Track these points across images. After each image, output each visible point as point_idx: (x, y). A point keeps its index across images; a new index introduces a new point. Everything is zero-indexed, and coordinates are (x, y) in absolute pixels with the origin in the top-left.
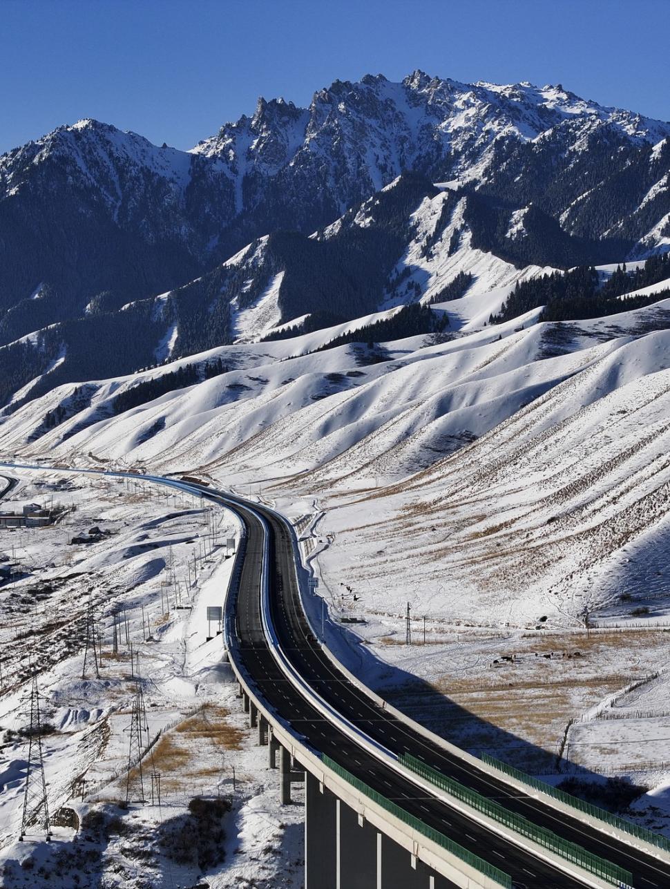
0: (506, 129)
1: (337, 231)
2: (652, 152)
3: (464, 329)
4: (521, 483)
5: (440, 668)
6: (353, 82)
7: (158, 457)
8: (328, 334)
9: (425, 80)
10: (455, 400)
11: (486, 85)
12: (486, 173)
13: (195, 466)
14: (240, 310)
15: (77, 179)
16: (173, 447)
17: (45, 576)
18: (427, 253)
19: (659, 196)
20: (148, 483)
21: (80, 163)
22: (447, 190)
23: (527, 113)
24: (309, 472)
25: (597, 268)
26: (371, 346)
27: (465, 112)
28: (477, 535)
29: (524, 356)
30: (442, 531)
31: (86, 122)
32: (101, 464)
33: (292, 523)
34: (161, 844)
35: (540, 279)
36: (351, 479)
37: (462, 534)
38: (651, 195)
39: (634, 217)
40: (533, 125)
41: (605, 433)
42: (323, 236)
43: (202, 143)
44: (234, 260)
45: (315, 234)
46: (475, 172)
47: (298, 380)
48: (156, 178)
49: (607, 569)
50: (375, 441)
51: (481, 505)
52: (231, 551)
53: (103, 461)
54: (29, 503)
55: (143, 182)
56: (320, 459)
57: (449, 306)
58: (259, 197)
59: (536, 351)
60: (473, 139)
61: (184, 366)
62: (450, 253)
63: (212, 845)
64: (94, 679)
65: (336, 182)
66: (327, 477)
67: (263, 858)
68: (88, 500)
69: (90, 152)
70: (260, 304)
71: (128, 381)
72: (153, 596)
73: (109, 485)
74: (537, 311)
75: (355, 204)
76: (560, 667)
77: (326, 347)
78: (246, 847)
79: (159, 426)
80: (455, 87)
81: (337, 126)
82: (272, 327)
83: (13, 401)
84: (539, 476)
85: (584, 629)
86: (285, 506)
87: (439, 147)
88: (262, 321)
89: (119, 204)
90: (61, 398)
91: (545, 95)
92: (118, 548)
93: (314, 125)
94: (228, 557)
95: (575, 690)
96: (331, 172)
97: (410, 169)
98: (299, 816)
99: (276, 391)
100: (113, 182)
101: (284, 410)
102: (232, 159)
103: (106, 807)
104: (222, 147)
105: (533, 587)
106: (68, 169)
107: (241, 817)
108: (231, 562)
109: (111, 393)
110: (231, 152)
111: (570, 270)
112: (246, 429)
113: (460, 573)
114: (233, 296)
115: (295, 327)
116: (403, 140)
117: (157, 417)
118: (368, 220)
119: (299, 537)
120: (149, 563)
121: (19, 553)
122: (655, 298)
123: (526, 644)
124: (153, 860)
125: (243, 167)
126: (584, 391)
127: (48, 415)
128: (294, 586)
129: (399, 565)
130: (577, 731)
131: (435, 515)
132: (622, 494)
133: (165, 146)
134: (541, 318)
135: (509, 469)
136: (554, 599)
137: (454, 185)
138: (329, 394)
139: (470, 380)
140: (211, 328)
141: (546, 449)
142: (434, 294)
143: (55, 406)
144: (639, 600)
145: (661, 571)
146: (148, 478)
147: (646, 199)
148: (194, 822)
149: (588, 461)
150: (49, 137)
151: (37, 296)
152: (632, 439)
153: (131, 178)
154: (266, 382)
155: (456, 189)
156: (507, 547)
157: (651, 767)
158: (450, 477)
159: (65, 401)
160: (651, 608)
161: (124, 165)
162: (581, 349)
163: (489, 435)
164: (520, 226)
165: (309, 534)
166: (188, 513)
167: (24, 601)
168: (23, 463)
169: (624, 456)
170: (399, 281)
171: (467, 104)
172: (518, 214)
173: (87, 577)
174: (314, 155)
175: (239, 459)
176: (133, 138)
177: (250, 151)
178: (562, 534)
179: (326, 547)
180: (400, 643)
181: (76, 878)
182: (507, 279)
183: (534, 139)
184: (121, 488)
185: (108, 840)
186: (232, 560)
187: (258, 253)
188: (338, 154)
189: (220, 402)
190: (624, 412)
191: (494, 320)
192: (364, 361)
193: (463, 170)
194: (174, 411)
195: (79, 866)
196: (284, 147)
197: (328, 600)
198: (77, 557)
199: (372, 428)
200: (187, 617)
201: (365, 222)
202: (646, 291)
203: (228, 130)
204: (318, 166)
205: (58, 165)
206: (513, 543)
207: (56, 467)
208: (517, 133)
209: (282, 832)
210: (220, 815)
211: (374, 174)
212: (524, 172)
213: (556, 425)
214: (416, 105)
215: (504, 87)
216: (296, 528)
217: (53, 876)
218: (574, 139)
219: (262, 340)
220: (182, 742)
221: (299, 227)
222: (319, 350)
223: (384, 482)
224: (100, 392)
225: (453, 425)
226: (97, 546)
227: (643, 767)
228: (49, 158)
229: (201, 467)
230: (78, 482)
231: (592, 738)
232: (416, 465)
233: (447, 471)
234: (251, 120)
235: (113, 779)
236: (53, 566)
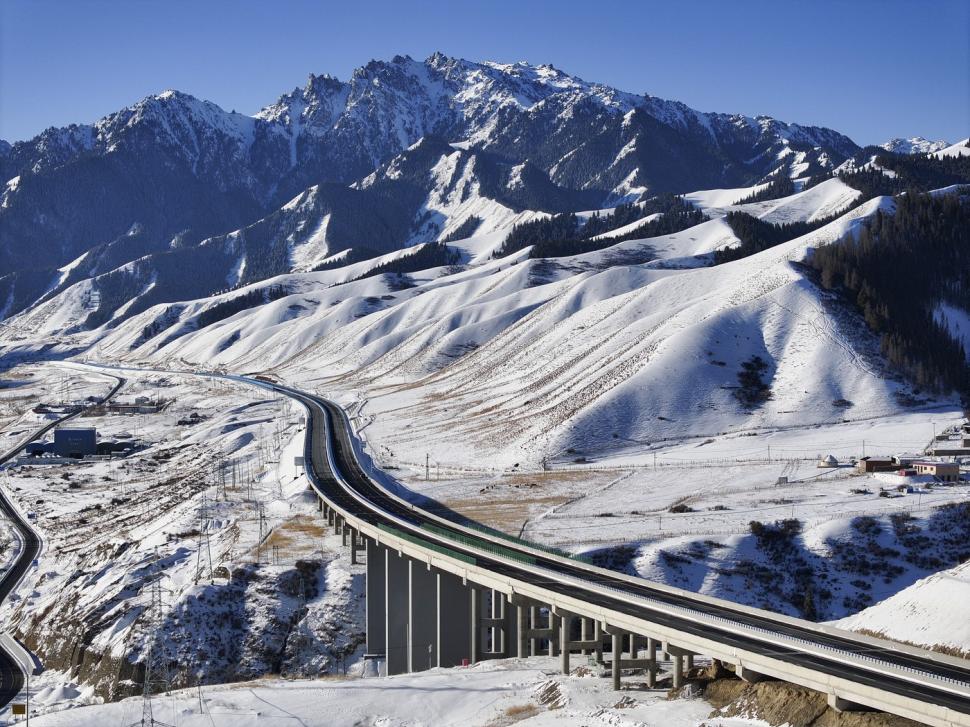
0: (508, 100)
1: (372, 182)
2: (623, 120)
3: (472, 262)
4: (508, 378)
5: (449, 494)
6: (385, 61)
7: (235, 361)
8: (365, 266)
9: (443, 60)
10: (464, 319)
11: (492, 64)
12: (492, 135)
13: (266, 369)
14: (295, 245)
15: (163, 138)
16: (247, 353)
17: (162, 447)
18: (444, 200)
19: (629, 155)
20: (231, 381)
21: (166, 125)
22: (460, 149)
23: (525, 87)
24: (352, 373)
25: (577, 214)
26: (400, 276)
27: (475, 87)
28: (476, 414)
29: (517, 285)
30: (452, 412)
31: (170, 93)
32: (191, 367)
33: (344, 408)
34: (280, 586)
35: (532, 223)
36: (385, 377)
37: (465, 413)
38: (622, 154)
39: (609, 172)
40: (529, 97)
41: (568, 343)
42: (361, 186)
43: (263, 110)
44: (290, 205)
45: (355, 184)
46: (483, 135)
47: (345, 302)
48: (227, 138)
49: (559, 433)
50: (404, 349)
51: (480, 394)
52: (302, 426)
53: (192, 364)
54: (139, 396)
55: (216, 141)
56: (362, 363)
57: (460, 244)
58: (310, 154)
59: (525, 281)
60: (481, 108)
61: (253, 291)
62: (462, 201)
63: (311, 587)
64: (223, 502)
65: (372, 142)
66: (368, 376)
67: (341, 593)
68: (185, 394)
69: (174, 117)
70: (311, 240)
71: (209, 302)
72: (249, 457)
73: (199, 383)
74: (528, 249)
75: (386, 160)
76: (525, 493)
77: (365, 276)
78: (330, 587)
79: (235, 337)
80: (466, 66)
81: (372, 96)
82: (321, 259)
83: (114, 318)
84: (521, 374)
85: (542, 471)
86: (337, 397)
87: (454, 114)
88: (312, 254)
89: (197, 159)
90: (155, 315)
91: (539, 72)
92: (217, 426)
93: (354, 97)
94: (300, 431)
95: (532, 505)
96: (368, 134)
97: (431, 132)
98: (363, 570)
99: (327, 311)
100: (192, 141)
101: (333, 326)
102: (288, 123)
103: (246, 566)
104: (279, 114)
105: (511, 445)
106: (156, 130)
107: (326, 572)
108: (303, 434)
109: (195, 311)
110: (287, 118)
111: (556, 216)
112: (304, 341)
113: (463, 438)
114: (289, 234)
115: (339, 259)
116: (425, 108)
117: (234, 330)
118: (397, 173)
119: (349, 417)
120: (242, 436)
121: (140, 432)
122: (619, 239)
123: (504, 480)
124: (275, 595)
125: (297, 129)
126: (556, 313)
127: (146, 329)
128: (349, 448)
129: (422, 434)
130: (531, 526)
131: (447, 401)
132: (574, 384)
133: (234, 112)
134: (531, 255)
135: (500, 368)
136: (524, 452)
137: (466, 145)
138: (368, 313)
139: (475, 303)
140: (272, 259)
141: (527, 354)
142: (449, 233)
143: (151, 321)
144: (580, 453)
145: (595, 434)
146: (229, 377)
147: (618, 158)
148: (299, 574)
149: (555, 362)
150: (140, 105)
151: (131, 233)
152: (586, 347)
153: (207, 138)
154: (318, 303)
155: (467, 148)
156: (496, 421)
157: (573, 543)
158: (459, 375)
159: (158, 318)
160: (587, 458)
161: (201, 128)
162: (559, 279)
163: (487, 344)
164: (518, 178)
165: (356, 415)
166: (265, 402)
167: (150, 464)
168: (127, 366)
169: (578, 359)
170: (421, 223)
171: (477, 80)
172: (517, 169)
173: (196, 447)
174: (354, 120)
175: (299, 363)
176: (208, 105)
177: (302, 117)
178: (534, 412)
179: (370, 423)
180: (422, 480)
181: (230, 606)
182: (507, 221)
183: (530, 107)
184: (210, 385)
185: (248, 585)
186: (304, 432)
187: (309, 199)
188: (373, 120)
189: (283, 319)
190: (583, 328)
191: (497, 255)
192: (395, 287)
193: (473, 133)
194: (247, 325)
195: (231, 599)
196: (330, 114)
197: (373, 456)
198: (183, 434)
199: (401, 339)
200: (277, 468)
201: (394, 175)
202: (612, 234)
203: (285, 99)
204: (357, 129)
205: (148, 127)
206: (500, 418)
207: (155, 369)
208: (517, 103)
209: (352, 578)
210: (314, 570)
211: (402, 136)
212: (522, 135)
213: (535, 337)
214: (436, 80)
215: (506, 66)
216: (347, 412)
217: (216, 605)
218: (562, 108)
219: (314, 270)
220: (285, 533)
221: (341, 178)
222: (359, 279)
223: (410, 379)
224: (186, 310)
225: (462, 336)
226: (197, 427)
227: (568, 542)
228: (140, 122)
229: (270, 369)
230: (174, 380)
231: (540, 529)
232: (434, 367)
233: (457, 370)
234: (303, 92)
235: (247, 552)
236: (166, 440)
